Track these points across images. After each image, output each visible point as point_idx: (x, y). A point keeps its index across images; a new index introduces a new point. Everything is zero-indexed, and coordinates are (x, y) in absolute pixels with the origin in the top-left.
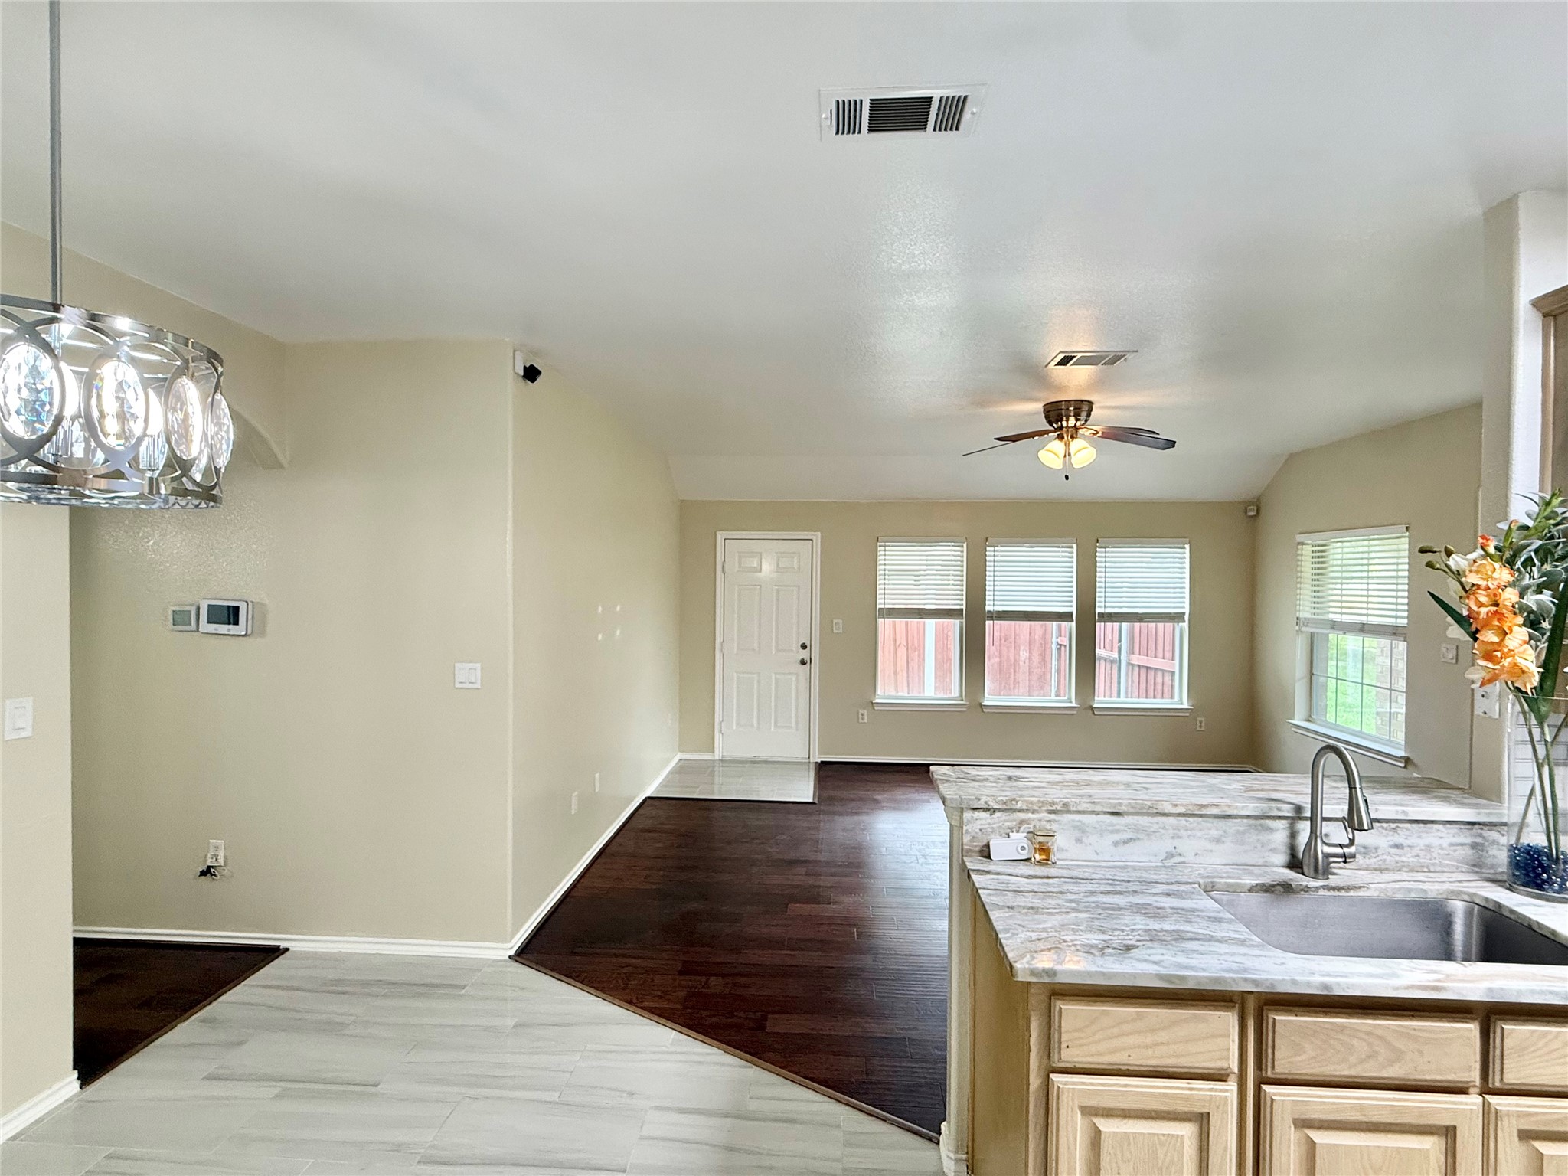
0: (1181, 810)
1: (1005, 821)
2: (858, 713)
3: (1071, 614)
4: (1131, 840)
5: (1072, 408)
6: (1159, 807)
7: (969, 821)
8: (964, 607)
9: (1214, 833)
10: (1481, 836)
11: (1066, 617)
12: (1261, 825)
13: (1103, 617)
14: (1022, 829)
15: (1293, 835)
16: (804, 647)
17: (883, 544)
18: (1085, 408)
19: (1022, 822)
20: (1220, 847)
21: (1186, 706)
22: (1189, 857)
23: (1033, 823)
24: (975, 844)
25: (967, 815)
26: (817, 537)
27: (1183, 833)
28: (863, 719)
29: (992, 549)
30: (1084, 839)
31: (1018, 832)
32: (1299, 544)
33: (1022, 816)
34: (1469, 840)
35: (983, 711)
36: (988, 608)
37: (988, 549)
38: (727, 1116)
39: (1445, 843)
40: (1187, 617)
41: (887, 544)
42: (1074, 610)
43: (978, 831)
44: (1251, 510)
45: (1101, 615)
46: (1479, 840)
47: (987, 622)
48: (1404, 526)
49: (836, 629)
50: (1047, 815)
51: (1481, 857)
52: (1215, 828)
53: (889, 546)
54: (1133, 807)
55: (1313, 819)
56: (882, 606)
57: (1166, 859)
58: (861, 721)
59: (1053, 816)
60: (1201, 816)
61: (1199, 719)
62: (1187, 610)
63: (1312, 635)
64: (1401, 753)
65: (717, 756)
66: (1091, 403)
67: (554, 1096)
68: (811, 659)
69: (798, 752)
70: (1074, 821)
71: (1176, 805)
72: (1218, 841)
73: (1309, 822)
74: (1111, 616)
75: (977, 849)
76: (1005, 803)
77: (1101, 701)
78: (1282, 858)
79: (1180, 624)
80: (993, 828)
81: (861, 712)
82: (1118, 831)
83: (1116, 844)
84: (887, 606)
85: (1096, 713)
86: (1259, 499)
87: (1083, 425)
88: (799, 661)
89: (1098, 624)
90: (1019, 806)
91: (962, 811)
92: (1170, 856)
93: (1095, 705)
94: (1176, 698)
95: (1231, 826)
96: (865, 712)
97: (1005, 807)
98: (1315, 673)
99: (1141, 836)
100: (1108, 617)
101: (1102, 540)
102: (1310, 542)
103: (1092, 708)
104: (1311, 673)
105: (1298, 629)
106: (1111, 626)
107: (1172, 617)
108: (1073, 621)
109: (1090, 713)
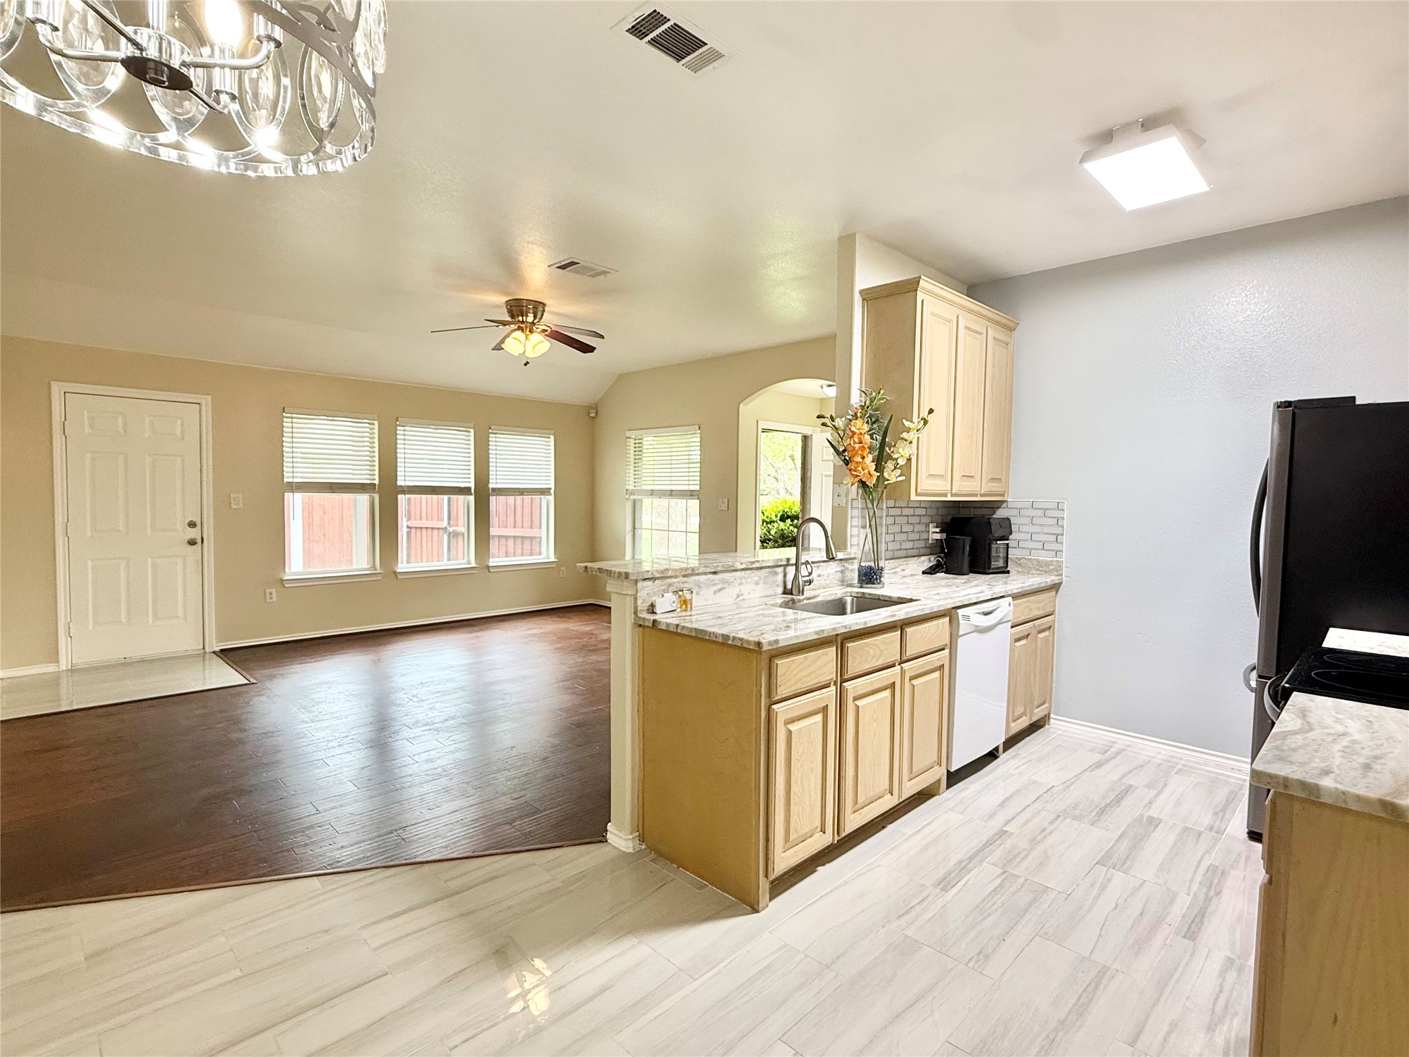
0: (744, 566)
1: (661, 586)
2: (265, 593)
3: (469, 489)
4: (721, 589)
5: (531, 307)
6: (735, 565)
7: (641, 589)
8: (377, 482)
9: (756, 579)
10: (844, 566)
11: (465, 491)
12: (774, 571)
14: (670, 590)
15: (785, 576)
16: (192, 525)
17: (290, 415)
18: (540, 309)
19: (670, 585)
20: (758, 588)
21: (552, 559)
22: (746, 596)
23: (675, 585)
24: (645, 605)
25: (640, 584)
26: (206, 401)
27: (744, 581)
28: (271, 598)
29: (402, 428)
30: (701, 593)
31: (667, 592)
32: (627, 438)
33: (669, 581)
34: (839, 569)
35: (398, 578)
36: (399, 483)
37: (398, 428)
38: (437, 900)
39: (833, 571)
40: (552, 492)
41: (294, 415)
42: (472, 485)
43: (646, 595)
44: (592, 412)
45: (494, 490)
46: (843, 568)
47: (399, 496)
48: (697, 427)
49: (235, 504)
50: (681, 578)
51: (844, 577)
52: (755, 576)
53: (296, 418)
54: (724, 567)
55: (796, 565)
56: (291, 480)
57: (737, 598)
58: (268, 600)
59: (685, 579)
60: (751, 569)
61: (562, 568)
62: (553, 486)
63: (634, 501)
65: (64, 665)
66: (544, 305)
67: (237, 973)
68: (202, 539)
69: (190, 644)
70: (695, 580)
71: (742, 564)
72: (757, 583)
73: (795, 567)
74: (501, 491)
75: (646, 608)
76: (662, 572)
77: (493, 562)
78: (780, 590)
79: (547, 497)
80: (654, 592)
81: (268, 591)
82: (715, 584)
83: (715, 593)
84: (296, 480)
85: (491, 570)
86: (596, 405)
87: (538, 322)
88: (186, 541)
89: (491, 498)
90: (670, 573)
91: (636, 581)
92: (738, 596)
93: (491, 564)
94: (544, 555)
95: (763, 573)
96: (274, 591)
97: (662, 575)
98: (636, 527)
99: (726, 586)
100: (499, 492)
101: (492, 427)
102: (633, 437)
103: (488, 567)
104: (634, 528)
105: (627, 497)
106: (501, 498)
107: (544, 492)
108: (472, 494)
109: (487, 571)
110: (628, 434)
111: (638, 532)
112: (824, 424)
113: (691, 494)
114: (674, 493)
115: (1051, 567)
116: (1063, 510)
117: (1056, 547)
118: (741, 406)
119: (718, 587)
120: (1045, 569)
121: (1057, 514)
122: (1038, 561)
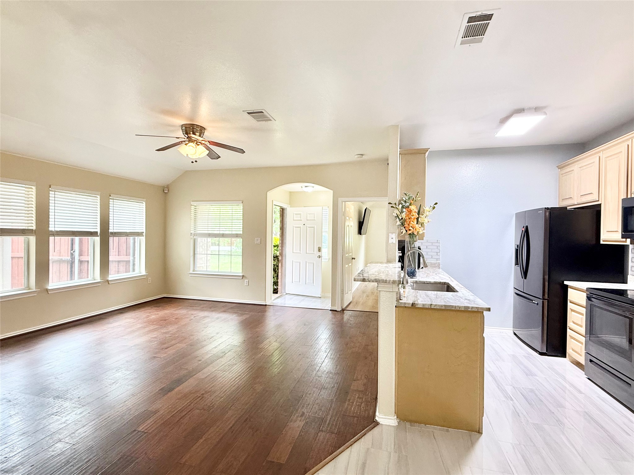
3: (97, 232)
5: (198, 129)
8: (34, 228)
11: (94, 234)
13: (112, 234)
21: (144, 272)
29: (53, 193)
32: (191, 205)
35: (48, 293)
36: (50, 229)
37: (51, 193)
40: (144, 234)
42: (98, 230)
44: (166, 190)
45: (112, 233)
47: (51, 238)
48: (240, 202)
61: (149, 278)
62: (144, 231)
63: (194, 239)
64: (241, 275)
66: (205, 130)
74: (116, 234)
77: (111, 277)
85: (110, 283)
86: (168, 186)
89: (110, 238)
93: (110, 279)
94: (137, 271)
98: (196, 253)
100: (115, 234)
101: (112, 195)
102: (195, 205)
103: (108, 281)
104: (194, 254)
105: (192, 237)
106: (116, 239)
107: (139, 234)
108: (98, 236)
109: (108, 283)
110: (192, 203)
111: (198, 256)
112: (392, 207)
113: (237, 236)
114: (224, 235)
115: (436, 265)
116: (440, 243)
117: (438, 257)
118: (268, 193)
120: (434, 266)
121: (437, 244)
122: (431, 263)
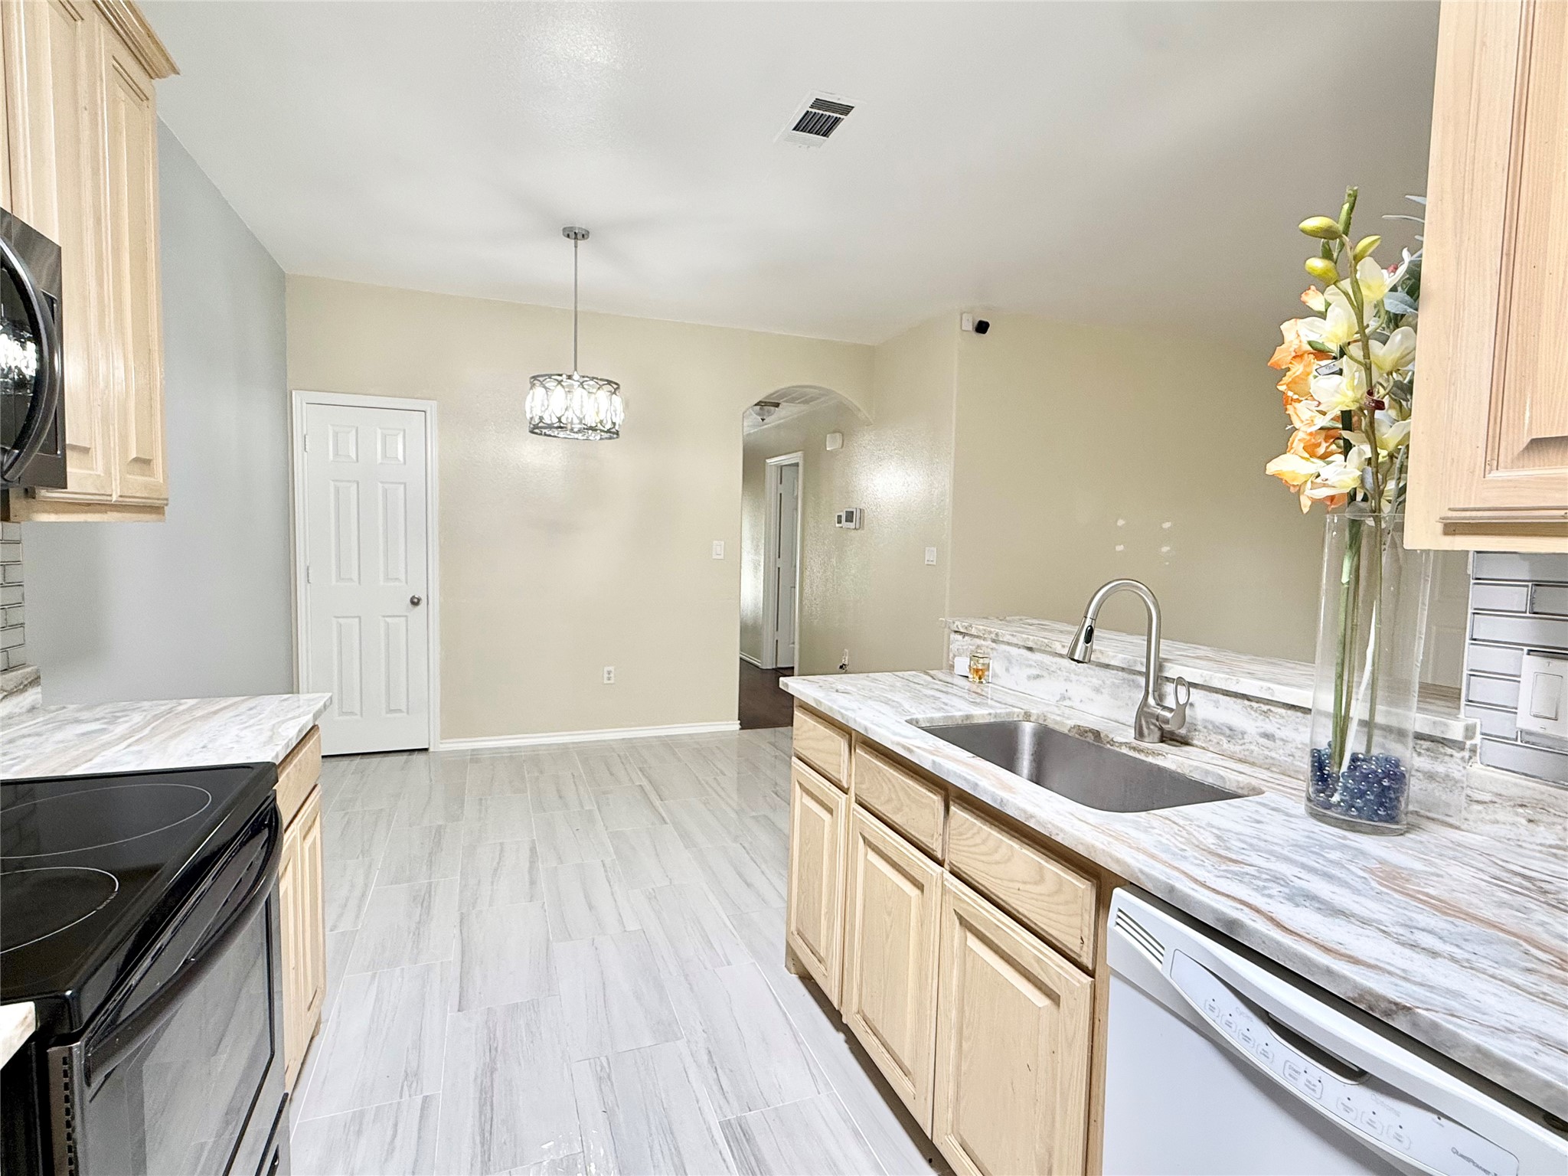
1: (970, 644)
4: (1038, 677)
6: (1053, 646)
7: (953, 642)
9: (1096, 682)
12: (1133, 681)
20: (1099, 698)
22: (1076, 703)
23: (983, 648)
24: (952, 660)
25: (952, 636)
27: (1073, 677)
30: (1011, 670)
50: (990, 642)
54: (1036, 643)
57: (1061, 700)
70: (1005, 650)
71: (1064, 646)
72: (1098, 690)
82: (1030, 666)
83: (1029, 677)
90: (974, 632)
92: (1063, 698)
95: (1110, 675)
97: (967, 631)
99: (1045, 673)
119: (1035, 672)
